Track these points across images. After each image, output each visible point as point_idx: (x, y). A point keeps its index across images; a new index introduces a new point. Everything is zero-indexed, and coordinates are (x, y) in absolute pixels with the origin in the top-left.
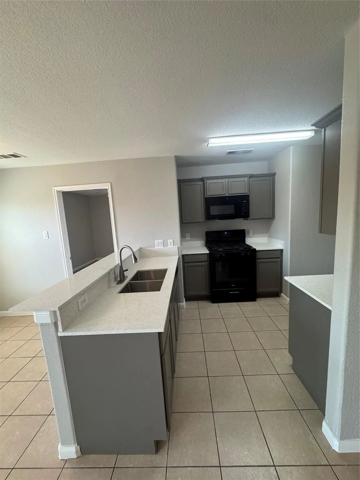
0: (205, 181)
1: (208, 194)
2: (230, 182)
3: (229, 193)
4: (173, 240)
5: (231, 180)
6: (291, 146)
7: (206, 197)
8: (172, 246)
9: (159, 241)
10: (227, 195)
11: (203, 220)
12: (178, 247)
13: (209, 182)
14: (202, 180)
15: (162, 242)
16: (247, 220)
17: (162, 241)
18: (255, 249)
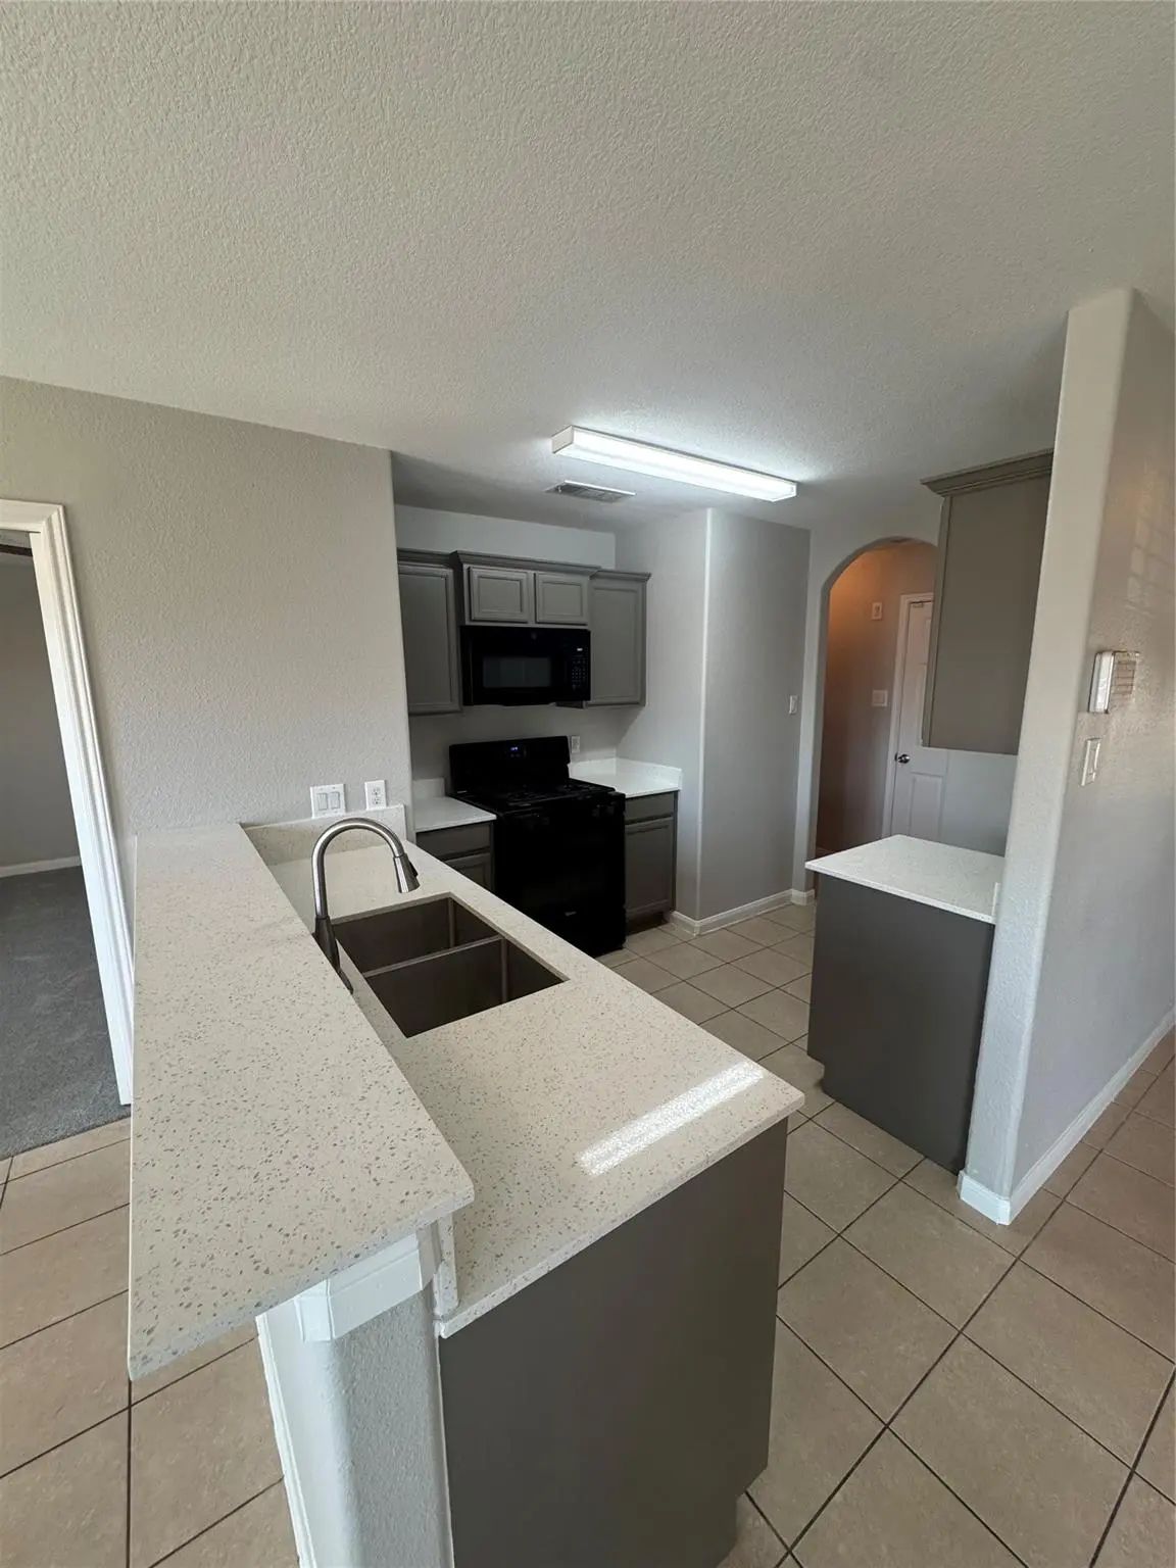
0: (465, 566)
1: (476, 615)
2: (539, 583)
3: (540, 619)
4: (386, 782)
5: (543, 576)
6: (709, 507)
7: (467, 623)
8: (382, 807)
9: (327, 788)
10: (532, 625)
11: (456, 706)
12: (405, 807)
13: (477, 571)
14: (455, 561)
15: (342, 792)
16: (581, 707)
17: (339, 787)
18: (624, 795)
